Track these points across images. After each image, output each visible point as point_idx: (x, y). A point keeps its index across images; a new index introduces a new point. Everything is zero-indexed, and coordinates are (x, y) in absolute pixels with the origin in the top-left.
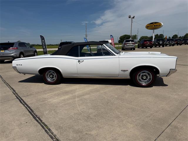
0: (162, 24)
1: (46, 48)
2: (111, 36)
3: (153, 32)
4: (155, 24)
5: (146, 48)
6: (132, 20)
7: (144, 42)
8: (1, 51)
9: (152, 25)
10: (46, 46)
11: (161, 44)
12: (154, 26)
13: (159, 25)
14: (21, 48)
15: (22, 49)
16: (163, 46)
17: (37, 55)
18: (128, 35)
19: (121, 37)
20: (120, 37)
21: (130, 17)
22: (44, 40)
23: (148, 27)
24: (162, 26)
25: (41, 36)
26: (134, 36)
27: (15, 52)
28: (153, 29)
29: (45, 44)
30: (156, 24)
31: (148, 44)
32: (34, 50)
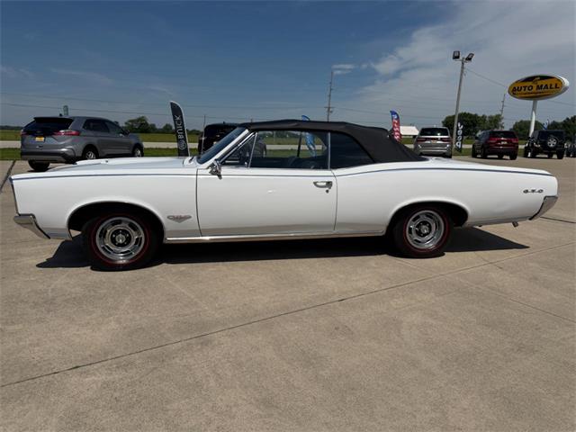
0: (566, 82)
1: (185, 139)
2: (393, 113)
3: (534, 108)
4: (540, 83)
5: (500, 158)
6: (463, 68)
7: (490, 139)
8: (37, 139)
9: (530, 84)
10: (184, 135)
11: (554, 148)
12: (537, 87)
13: (553, 86)
14: (91, 133)
15: (93, 138)
16: (560, 157)
17: (142, 155)
18: (473, 113)
19: (447, 118)
20: (443, 120)
21: (458, 57)
22: (182, 117)
23: (515, 91)
24: (566, 89)
25: (172, 104)
26: (490, 117)
27: (72, 144)
28: (535, 97)
29: (183, 128)
30: (544, 83)
31: (503, 145)
32: (133, 141)
